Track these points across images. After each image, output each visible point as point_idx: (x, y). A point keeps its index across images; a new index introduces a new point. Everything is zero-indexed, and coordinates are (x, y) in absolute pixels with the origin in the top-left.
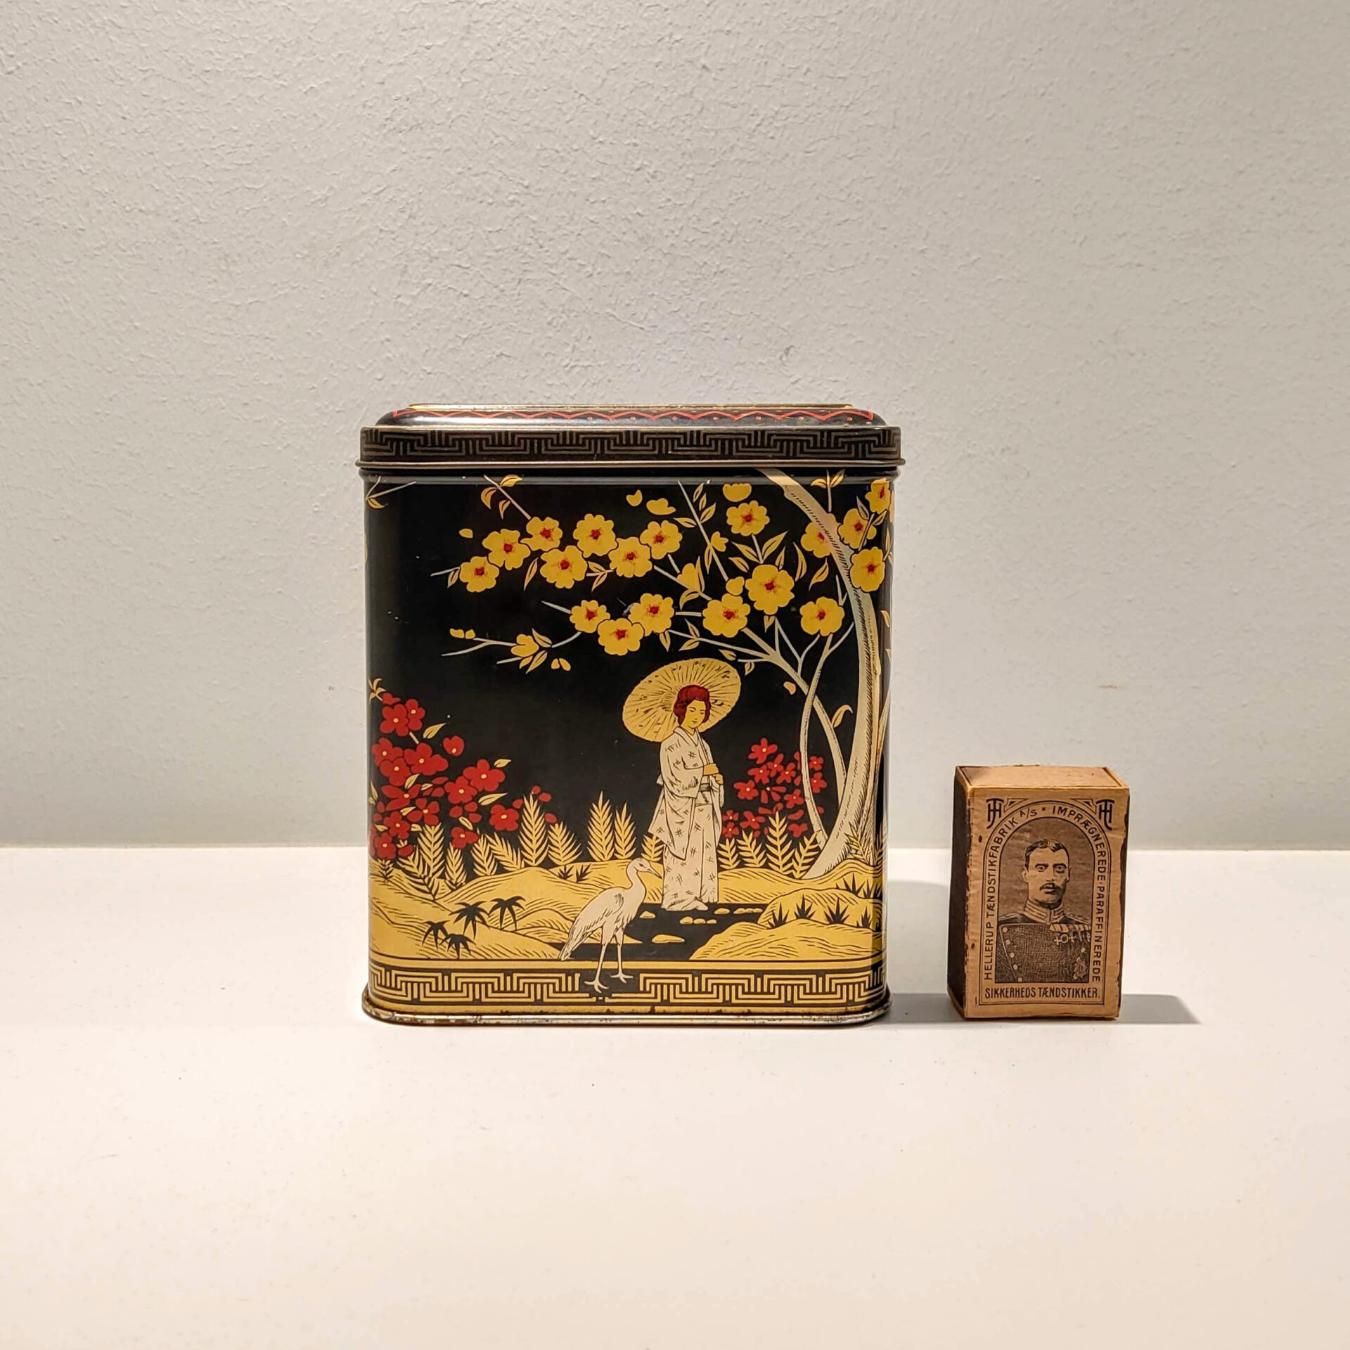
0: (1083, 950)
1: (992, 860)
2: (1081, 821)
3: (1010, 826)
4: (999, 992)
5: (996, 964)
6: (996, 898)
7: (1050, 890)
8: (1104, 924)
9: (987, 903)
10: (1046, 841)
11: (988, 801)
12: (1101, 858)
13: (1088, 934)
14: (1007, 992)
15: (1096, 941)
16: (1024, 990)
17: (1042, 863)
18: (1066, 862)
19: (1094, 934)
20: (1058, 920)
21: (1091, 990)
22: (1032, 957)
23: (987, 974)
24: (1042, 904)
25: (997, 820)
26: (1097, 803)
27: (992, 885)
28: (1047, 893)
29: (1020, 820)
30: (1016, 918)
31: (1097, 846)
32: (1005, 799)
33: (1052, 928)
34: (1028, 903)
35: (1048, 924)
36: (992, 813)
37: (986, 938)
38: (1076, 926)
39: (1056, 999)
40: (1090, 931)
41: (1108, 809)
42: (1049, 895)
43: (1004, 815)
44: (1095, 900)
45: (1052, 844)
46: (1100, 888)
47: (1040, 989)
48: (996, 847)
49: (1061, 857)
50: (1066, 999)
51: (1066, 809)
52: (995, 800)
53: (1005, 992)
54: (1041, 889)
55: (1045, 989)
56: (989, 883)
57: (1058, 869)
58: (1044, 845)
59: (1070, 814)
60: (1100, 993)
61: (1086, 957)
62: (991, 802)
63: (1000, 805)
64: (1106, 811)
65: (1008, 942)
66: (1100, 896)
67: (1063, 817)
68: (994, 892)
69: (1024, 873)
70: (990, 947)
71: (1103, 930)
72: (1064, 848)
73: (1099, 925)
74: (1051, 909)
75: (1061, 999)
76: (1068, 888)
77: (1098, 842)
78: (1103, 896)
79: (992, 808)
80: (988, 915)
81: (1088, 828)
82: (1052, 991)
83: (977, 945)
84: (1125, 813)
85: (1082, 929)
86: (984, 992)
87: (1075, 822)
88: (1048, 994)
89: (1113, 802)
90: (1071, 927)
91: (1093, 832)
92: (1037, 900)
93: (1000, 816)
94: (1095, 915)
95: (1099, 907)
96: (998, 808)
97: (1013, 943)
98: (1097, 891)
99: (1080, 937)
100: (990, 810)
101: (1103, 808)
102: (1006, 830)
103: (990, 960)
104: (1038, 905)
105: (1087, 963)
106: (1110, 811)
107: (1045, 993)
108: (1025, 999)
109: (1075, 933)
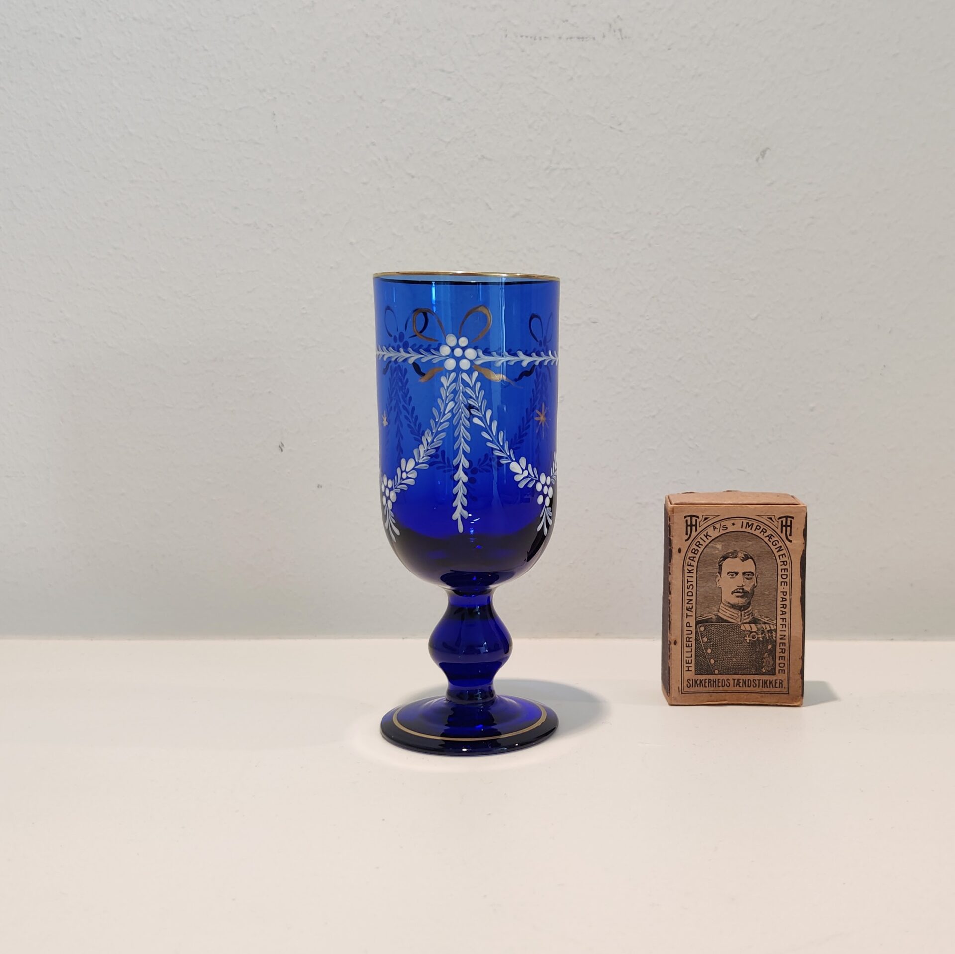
0: (770, 647)
1: (690, 568)
2: (766, 534)
3: (705, 538)
4: (698, 682)
5: (695, 658)
6: (694, 602)
7: (740, 595)
8: (787, 623)
9: (686, 605)
10: (736, 552)
11: (685, 517)
12: (784, 567)
13: (774, 632)
14: (705, 682)
15: (781, 639)
16: (720, 681)
17: (733, 571)
18: (753, 571)
19: (779, 633)
20: (747, 621)
21: (778, 682)
22: (726, 652)
23: (688, 667)
24: (733, 606)
25: (694, 534)
26: (779, 519)
27: (690, 590)
28: (738, 597)
29: (714, 534)
30: (711, 618)
31: (779, 556)
32: (700, 515)
33: (742, 628)
34: (722, 605)
35: (739, 623)
36: (689, 528)
37: (686, 636)
38: (764, 626)
39: (747, 689)
40: (776, 631)
41: (789, 524)
42: (739, 599)
43: (699, 529)
44: (779, 603)
45: (741, 555)
46: (783, 592)
47: (734, 680)
48: (694, 557)
49: (749, 566)
50: (756, 689)
51: (752, 524)
52: (691, 516)
53: (703, 682)
54: (733, 593)
55: (738, 680)
56: (688, 589)
57: (746, 577)
58: (735, 555)
59: (756, 528)
60: (785, 684)
61: (773, 653)
62: (689, 519)
63: (696, 520)
64: (787, 526)
65: (705, 639)
66: (784, 600)
67: (750, 531)
68: (692, 596)
69: (717, 580)
70: (690, 643)
71: (787, 629)
72: (751, 558)
73: (783, 625)
74: (741, 611)
75: (752, 689)
76: (755, 593)
77: (781, 553)
78: (786, 600)
79: (689, 523)
80: (687, 616)
81: (772, 541)
82: (744, 682)
83: (679, 641)
84: (804, 527)
85: (769, 629)
86: (686, 683)
87: (760, 535)
88: (741, 685)
89: (793, 518)
90: (759, 626)
91: (776, 544)
92: (729, 603)
93: (696, 530)
94: (779, 617)
95: (783, 609)
96: (694, 523)
97: (710, 640)
98: (780, 595)
99: (767, 635)
100: (687, 526)
101: (784, 524)
102: (702, 542)
103: (690, 654)
104: (729, 607)
105: (774, 659)
106: (791, 526)
107: (738, 684)
108: (721, 689)
109: (763, 632)
